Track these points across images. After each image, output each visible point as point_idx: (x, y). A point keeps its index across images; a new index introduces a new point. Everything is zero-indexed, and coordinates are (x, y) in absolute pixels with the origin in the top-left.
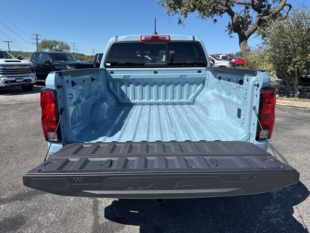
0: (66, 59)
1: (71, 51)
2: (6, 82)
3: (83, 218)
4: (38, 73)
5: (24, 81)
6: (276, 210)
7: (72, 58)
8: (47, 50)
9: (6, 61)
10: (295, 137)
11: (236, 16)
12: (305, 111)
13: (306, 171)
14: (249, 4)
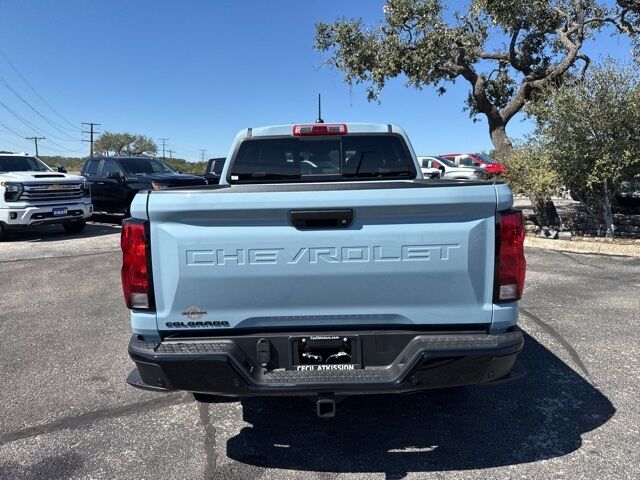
0: (150, 170)
1: (159, 155)
2: (35, 216)
3: (188, 457)
4: (96, 198)
5: (70, 213)
6: (549, 442)
7: (163, 168)
8: (112, 154)
9: (36, 176)
10: (597, 312)
11: (480, 81)
12: (624, 263)
13: (613, 372)
14: (506, 58)
